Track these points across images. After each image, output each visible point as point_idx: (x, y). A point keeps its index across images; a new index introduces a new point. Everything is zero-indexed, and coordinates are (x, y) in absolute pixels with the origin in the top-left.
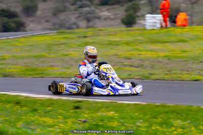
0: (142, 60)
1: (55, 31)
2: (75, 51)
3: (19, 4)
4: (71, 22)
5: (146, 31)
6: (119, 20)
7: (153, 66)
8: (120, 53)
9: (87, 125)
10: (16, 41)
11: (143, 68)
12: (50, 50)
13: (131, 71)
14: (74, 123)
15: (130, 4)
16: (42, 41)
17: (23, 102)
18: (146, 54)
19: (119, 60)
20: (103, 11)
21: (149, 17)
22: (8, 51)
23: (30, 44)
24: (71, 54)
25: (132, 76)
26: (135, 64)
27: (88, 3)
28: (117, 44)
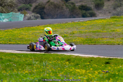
1: (109, 17)
2: (119, 28)
3: (93, 3)
9: (107, 74)
10: (84, 23)
12: (104, 28)
14: (99, 73)
16: (100, 22)
17: (72, 60)
22: (77, 29)
23: (92, 24)
24: (117, 30)
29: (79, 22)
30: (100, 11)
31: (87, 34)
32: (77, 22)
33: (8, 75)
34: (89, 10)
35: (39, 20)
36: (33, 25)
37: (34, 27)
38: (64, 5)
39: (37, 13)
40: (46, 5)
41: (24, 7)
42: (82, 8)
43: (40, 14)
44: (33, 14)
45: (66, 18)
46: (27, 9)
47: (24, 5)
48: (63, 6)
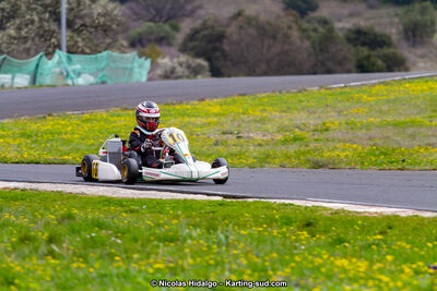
12: (435, 111)
17: (321, 223)
23: (392, 97)
29: (347, 90)
30: (419, 51)
31: (373, 132)
32: (339, 90)
33: (94, 275)
34: (381, 47)
35: (205, 81)
36: (183, 98)
37: (187, 104)
38: (294, 25)
39: (198, 55)
40: (228, 25)
41: (151, 33)
42: (356, 39)
43: (209, 59)
44: (183, 58)
45: (300, 72)
46: (163, 40)
47: (151, 24)
48: (290, 32)
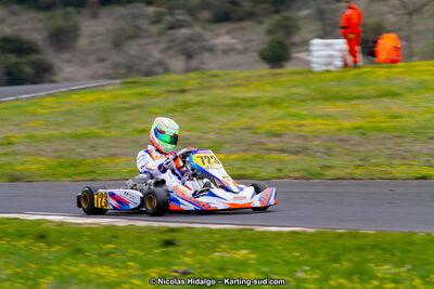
0: (304, 137)
1: (118, 81)
3: (39, 25)
4: (152, 60)
5: (311, 76)
6: (254, 54)
7: (329, 149)
8: (257, 124)
10: (36, 104)
11: (308, 155)
12: (108, 122)
13: (282, 162)
15: (277, 17)
16: (91, 102)
17: (52, 234)
18: (314, 125)
19: (255, 138)
20: (218, 35)
21: (318, 45)
22: (17, 125)
23: (66, 108)
25: (285, 172)
26: (291, 146)
27: (187, 18)
28: (251, 104)
29: (19, 103)
34: (28, 54)
42: (3, 47)
